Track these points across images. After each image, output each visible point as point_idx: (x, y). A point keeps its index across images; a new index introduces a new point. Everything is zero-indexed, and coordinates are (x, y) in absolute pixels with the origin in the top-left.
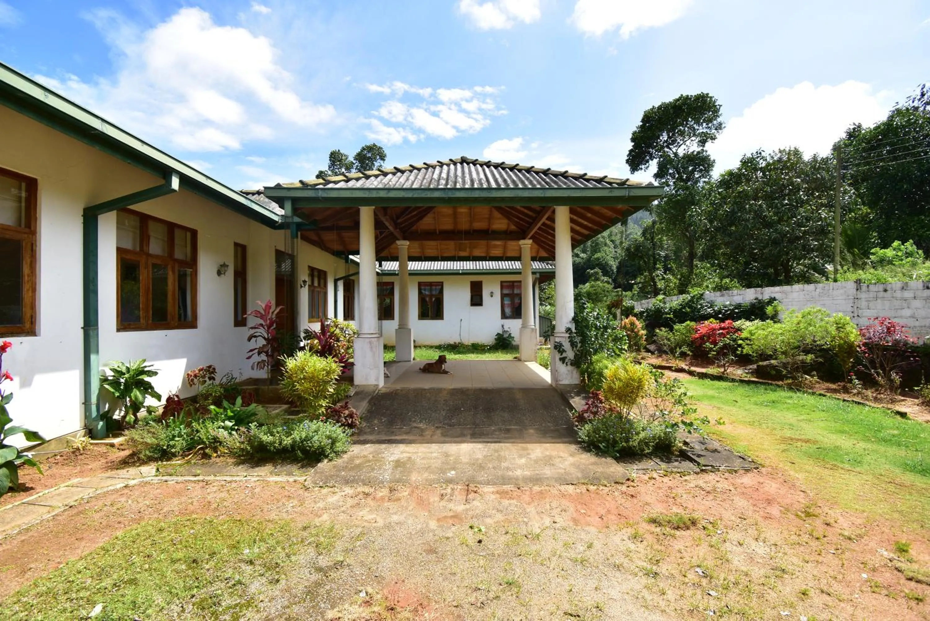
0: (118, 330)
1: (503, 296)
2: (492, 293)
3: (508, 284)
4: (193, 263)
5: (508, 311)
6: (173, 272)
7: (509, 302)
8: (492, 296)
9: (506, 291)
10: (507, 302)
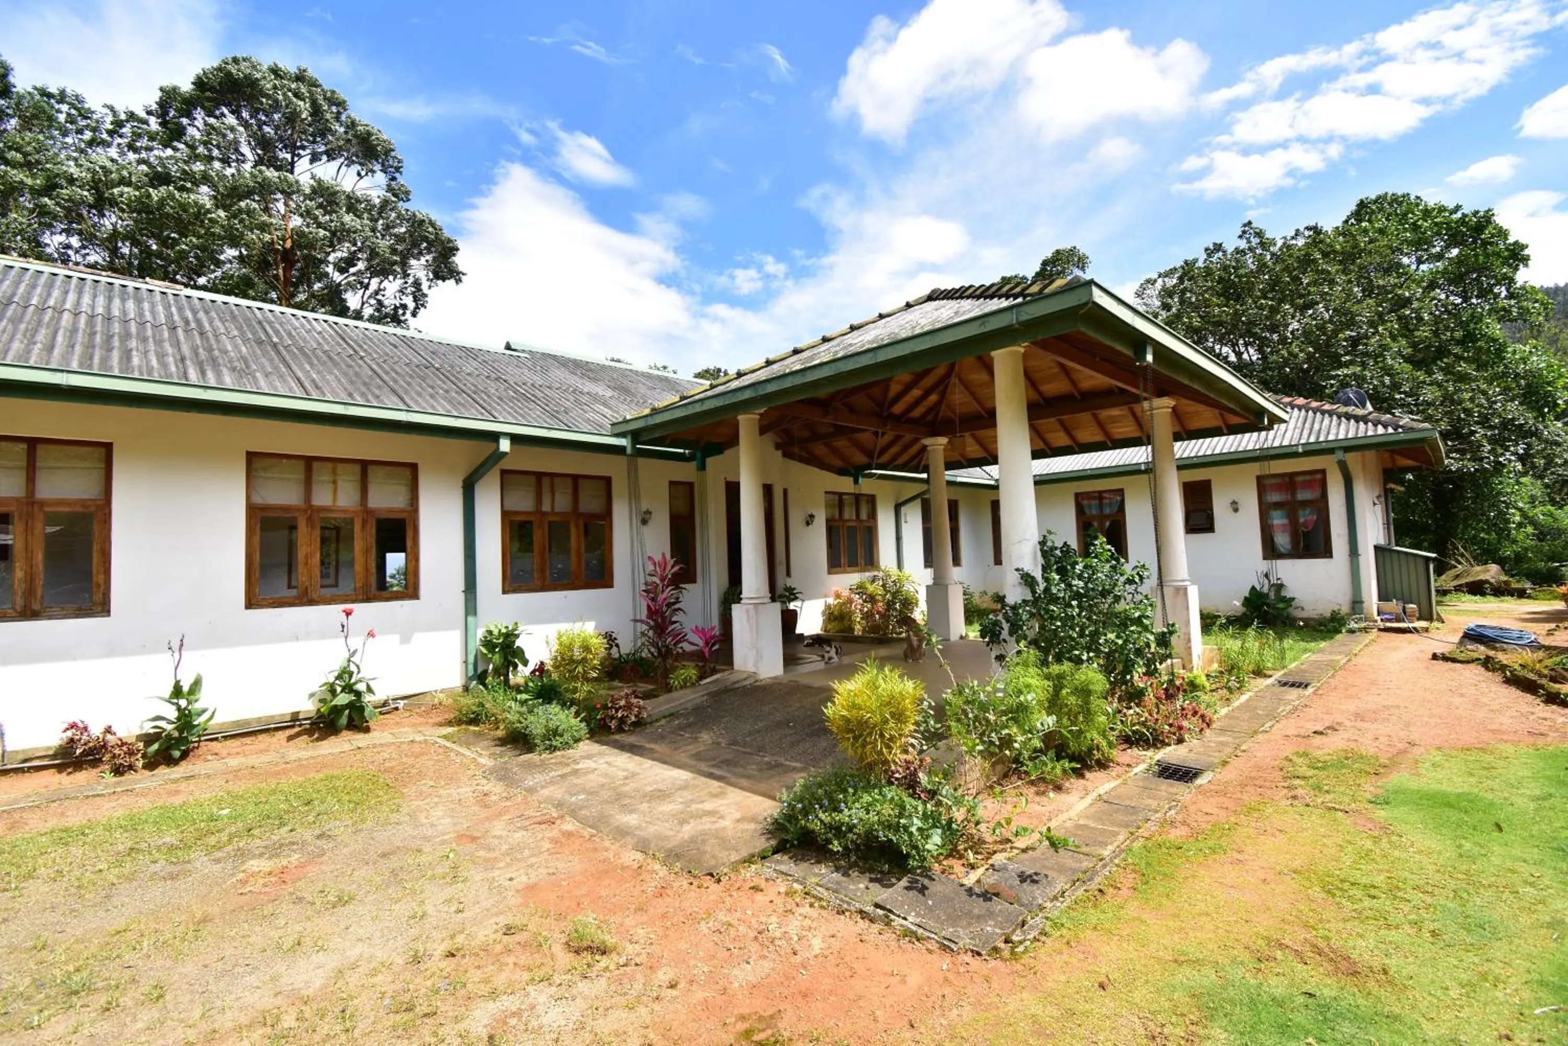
0: (504, 592)
1: (1265, 511)
2: (1234, 503)
3: (1279, 480)
4: (607, 515)
5: (1282, 540)
6: (577, 527)
7: (1285, 521)
8: (1236, 510)
9: (1274, 497)
10: (1278, 520)
